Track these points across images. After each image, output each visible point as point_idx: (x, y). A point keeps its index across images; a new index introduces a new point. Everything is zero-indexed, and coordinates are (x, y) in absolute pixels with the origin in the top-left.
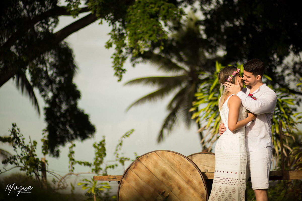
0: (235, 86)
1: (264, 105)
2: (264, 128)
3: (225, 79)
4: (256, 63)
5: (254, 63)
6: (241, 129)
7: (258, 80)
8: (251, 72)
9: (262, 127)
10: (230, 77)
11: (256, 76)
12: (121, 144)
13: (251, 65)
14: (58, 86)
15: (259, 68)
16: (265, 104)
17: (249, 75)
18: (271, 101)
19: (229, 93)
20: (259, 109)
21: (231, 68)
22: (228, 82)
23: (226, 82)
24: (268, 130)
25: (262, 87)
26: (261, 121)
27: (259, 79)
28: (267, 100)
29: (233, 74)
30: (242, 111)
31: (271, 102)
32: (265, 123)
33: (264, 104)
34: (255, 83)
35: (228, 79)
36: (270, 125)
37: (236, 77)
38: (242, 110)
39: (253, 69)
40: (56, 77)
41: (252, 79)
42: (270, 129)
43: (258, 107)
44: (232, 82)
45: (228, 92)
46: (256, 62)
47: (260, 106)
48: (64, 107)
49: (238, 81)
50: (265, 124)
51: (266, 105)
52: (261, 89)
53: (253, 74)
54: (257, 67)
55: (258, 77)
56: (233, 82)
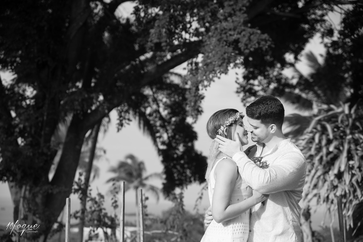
0: (230, 143)
1: (276, 178)
2: (281, 217)
3: (215, 130)
4: (267, 104)
5: (263, 104)
6: (238, 217)
7: (272, 133)
8: (258, 118)
9: (278, 214)
10: (222, 128)
11: (268, 126)
12: (201, 198)
13: (257, 107)
14: (173, 127)
15: (272, 113)
16: (278, 175)
17: (255, 125)
18: (291, 171)
19: (221, 154)
20: (265, 184)
21: (227, 112)
22: (221, 135)
23: (218, 136)
24: (289, 220)
25: (281, 144)
26: (275, 204)
27: (274, 132)
28: (284, 169)
29: (228, 122)
30: (241, 186)
31: (292, 173)
32: (285, 208)
33: (276, 175)
34: (268, 137)
35: (220, 131)
36: (295, 210)
37: (233, 128)
38: (241, 184)
39: (260, 113)
40: (171, 118)
41: (262, 131)
42: (295, 218)
43: (262, 182)
44: (226, 135)
45: (221, 152)
46: (267, 101)
47: (267, 180)
48: (181, 148)
49: (238, 134)
50: (284, 210)
51: (280, 177)
52: (279, 148)
53: (263, 122)
54: (267, 111)
55: (272, 128)
56: (229, 136)
